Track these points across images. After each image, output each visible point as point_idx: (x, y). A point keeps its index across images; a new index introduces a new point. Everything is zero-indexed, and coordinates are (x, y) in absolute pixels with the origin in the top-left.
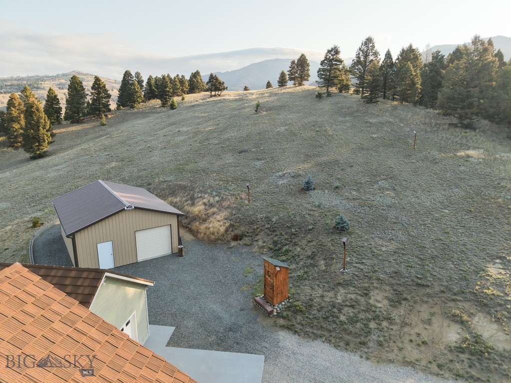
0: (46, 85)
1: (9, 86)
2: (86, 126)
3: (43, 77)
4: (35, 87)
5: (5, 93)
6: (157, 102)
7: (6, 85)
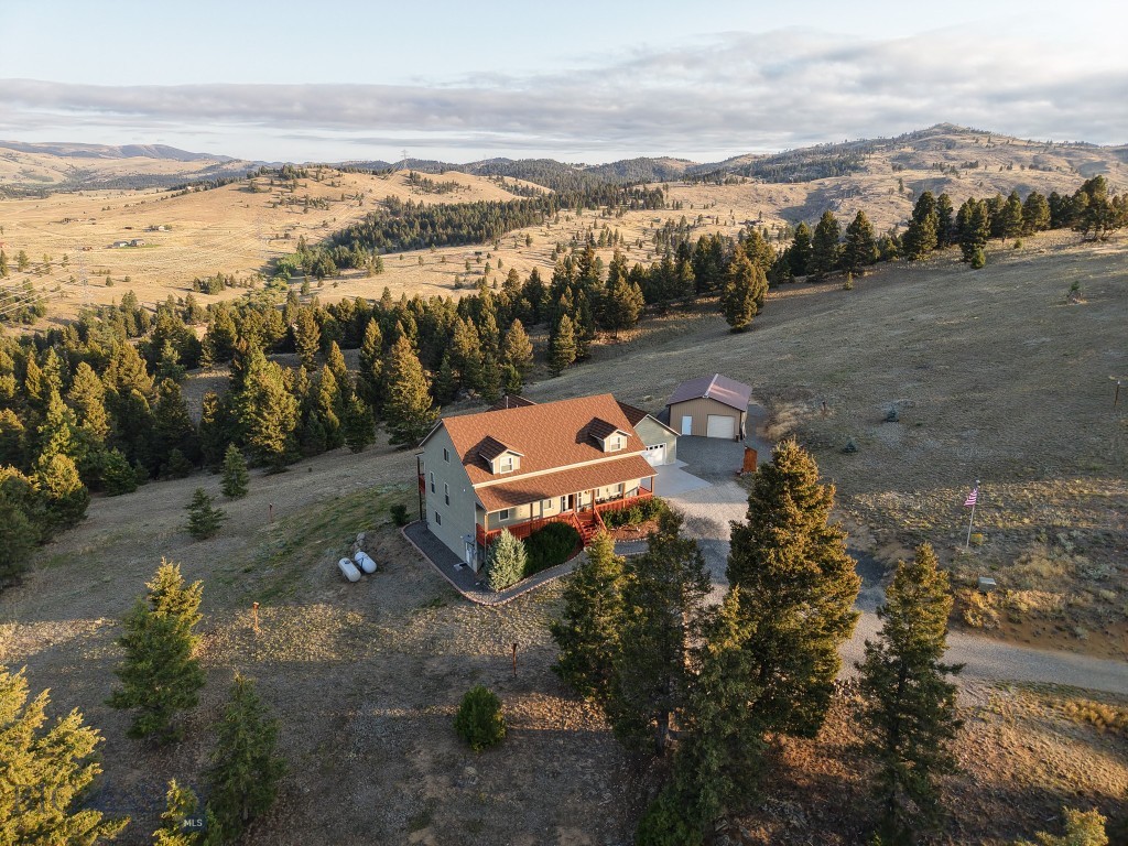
0: (872, 162)
1: (808, 165)
2: (824, 288)
3: (873, 142)
4: (849, 167)
5: (796, 181)
6: (956, 251)
7: (803, 165)
